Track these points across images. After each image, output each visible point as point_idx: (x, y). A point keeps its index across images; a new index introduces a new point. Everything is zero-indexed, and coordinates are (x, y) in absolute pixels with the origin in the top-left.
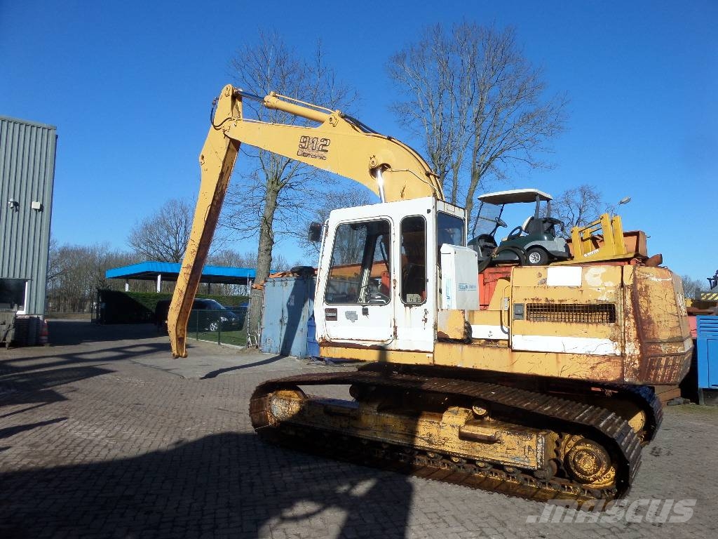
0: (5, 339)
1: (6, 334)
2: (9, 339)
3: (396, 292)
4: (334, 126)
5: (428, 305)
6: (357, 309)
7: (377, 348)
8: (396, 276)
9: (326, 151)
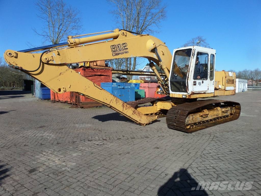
3: (209, 76)
4: (126, 36)
5: (214, 80)
6: (201, 81)
7: (204, 93)
8: (209, 71)
9: (127, 49)
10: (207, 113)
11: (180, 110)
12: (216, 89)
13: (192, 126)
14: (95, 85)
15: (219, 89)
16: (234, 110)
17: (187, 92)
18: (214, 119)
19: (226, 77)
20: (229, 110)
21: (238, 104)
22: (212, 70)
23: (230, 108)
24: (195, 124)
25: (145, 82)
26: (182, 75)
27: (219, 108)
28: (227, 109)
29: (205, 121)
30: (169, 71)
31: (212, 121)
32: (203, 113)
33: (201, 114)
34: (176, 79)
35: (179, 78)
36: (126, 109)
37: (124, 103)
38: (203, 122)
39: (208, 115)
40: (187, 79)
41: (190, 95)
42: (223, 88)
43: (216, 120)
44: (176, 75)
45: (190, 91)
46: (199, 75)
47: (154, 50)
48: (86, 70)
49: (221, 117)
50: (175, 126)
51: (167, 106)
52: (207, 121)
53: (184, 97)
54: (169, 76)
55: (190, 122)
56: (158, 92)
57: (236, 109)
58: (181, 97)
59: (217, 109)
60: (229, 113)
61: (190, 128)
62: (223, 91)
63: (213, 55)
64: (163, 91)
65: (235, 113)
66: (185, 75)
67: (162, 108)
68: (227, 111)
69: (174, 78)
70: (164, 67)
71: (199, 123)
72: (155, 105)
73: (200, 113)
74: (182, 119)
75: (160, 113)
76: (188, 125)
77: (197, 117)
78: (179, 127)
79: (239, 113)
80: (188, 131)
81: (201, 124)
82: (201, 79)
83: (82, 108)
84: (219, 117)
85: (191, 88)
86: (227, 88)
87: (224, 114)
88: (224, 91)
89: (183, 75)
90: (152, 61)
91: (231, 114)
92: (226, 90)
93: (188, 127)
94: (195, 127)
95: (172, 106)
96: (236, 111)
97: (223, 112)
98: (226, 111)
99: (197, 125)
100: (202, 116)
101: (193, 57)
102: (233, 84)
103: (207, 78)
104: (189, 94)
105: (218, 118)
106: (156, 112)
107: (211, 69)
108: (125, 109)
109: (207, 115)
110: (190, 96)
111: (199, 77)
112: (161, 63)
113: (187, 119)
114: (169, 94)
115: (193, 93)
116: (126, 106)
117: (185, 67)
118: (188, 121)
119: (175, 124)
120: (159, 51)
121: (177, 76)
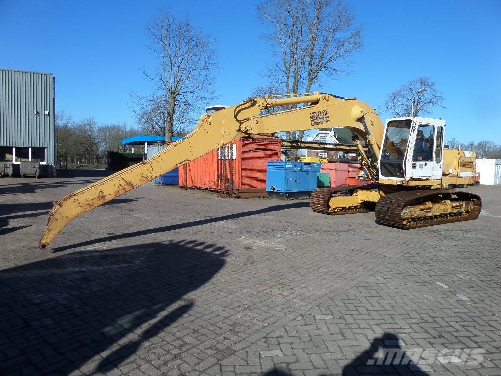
0: (35, 174)
1: (36, 172)
2: (37, 174)
3: (434, 156)
4: (328, 101)
5: (442, 162)
6: (423, 163)
7: (428, 179)
8: (435, 150)
9: (328, 117)
10: (431, 206)
11: (394, 199)
12: (444, 175)
13: (410, 222)
14: (187, 162)
15: (448, 175)
16: (471, 207)
17: (404, 177)
18: (441, 216)
19: (460, 158)
20: (462, 205)
21: (477, 197)
22: (439, 148)
23: (466, 203)
24: (413, 219)
25: (329, 162)
26: (396, 154)
27: (448, 202)
28: (461, 203)
29: (427, 217)
30: (379, 148)
31: (438, 218)
32: (425, 206)
33: (422, 207)
34: (388, 159)
35: (393, 157)
36: (120, 185)
38: (425, 218)
39: (432, 209)
40: (404, 160)
41: (409, 181)
42: (455, 173)
43: (443, 217)
44: (388, 154)
45: (407, 176)
46: (421, 155)
47: (361, 120)
48: (246, 141)
49: (450, 215)
50: (386, 220)
51: (374, 196)
52: (430, 217)
53: (399, 183)
54: (379, 155)
55: (406, 216)
56: (359, 177)
57: (474, 205)
58: (395, 183)
59: (445, 202)
60: (463, 209)
61: (406, 224)
62: (454, 178)
63: (442, 128)
64: (368, 175)
65: (473, 210)
66: (400, 154)
67: (366, 200)
68: (460, 206)
69: (386, 158)
70: (373, 142)
71: (419, 219)
72: (354, 195)
73: (420, 206)
74: (396, 211)
75: (361, 207)
76: (404, 220)
77: (417, 211)
78: (393, 221)
79: (479, 211)
80: (403, 227)
81: (421, 220)
82: (423, 160)
83: (239, 197)
84: (448, 214)
85: (410, 172)
86: (462, 174)
87: (457, 210)
88: (456, 178)
89: (398, 154)
90: (356, 133)
91: (467, 212)
92: (459, 177)
93: (404, 223)
94: (413, 224)
95: (381, 196)
96: (474, 208)
97: (454, 207)
98: (458, 206)
99: (416, 221)
100: (423, 210)
101: (413, 131)
102: (472, 169)
103: (431, 160)
104: (407, 180)
105: (446, 215)
106: (355, 205)
107: (437, 147)
109: (430, 208)
110: (407, 182)
111: (420, 158)
112: (369, 137)
113: (403, 212)
114: (378, 179)
115: (412, 179)
117: (400, 142)
118: (404, 214)
119: (387, 218)
120: (367, 120)
121: (390, 155)
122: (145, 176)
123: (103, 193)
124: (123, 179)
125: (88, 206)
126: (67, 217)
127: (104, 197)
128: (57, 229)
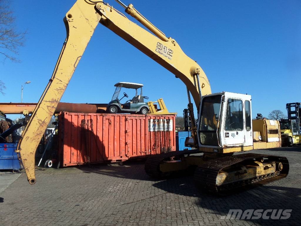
3: (245, 126)
5: (251, 131)
6: (235, 132)
7: (241, 146)
8: (244, 120)
12: (255, 141)
14: (79, 58)
15: (259, 141)
19: (266, 127)
27: (261, 165)
29: (243, 181)
36: (48, 106)
37: (57, 101)
40: (217, 130)
42: (264, 139)
45: (222, 145)
49: (264, 176)
53: (215, 151)
58: (212, 151)
60: (274, 171)
62: (264, 143)
63: (249, 102)
77: (233, 176)
84: (262, 175)
87: (269, 171)
92: (268, 142)
102: (277, 135)
103: (242, 129)
104: (221, 148)
108: (48, 104)
110: (222, 150)
115: (226, 147)
116: (53, 107)
122: (59, 89)
123: (41, 120)
124: (46, 101)
125: (39, 136)
126: (31, 153)
127: (44, 122)
128: (31, 165)
